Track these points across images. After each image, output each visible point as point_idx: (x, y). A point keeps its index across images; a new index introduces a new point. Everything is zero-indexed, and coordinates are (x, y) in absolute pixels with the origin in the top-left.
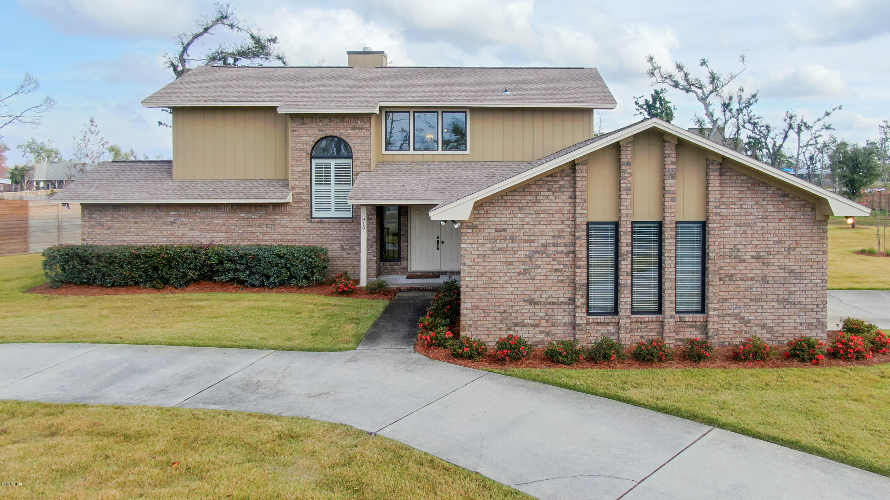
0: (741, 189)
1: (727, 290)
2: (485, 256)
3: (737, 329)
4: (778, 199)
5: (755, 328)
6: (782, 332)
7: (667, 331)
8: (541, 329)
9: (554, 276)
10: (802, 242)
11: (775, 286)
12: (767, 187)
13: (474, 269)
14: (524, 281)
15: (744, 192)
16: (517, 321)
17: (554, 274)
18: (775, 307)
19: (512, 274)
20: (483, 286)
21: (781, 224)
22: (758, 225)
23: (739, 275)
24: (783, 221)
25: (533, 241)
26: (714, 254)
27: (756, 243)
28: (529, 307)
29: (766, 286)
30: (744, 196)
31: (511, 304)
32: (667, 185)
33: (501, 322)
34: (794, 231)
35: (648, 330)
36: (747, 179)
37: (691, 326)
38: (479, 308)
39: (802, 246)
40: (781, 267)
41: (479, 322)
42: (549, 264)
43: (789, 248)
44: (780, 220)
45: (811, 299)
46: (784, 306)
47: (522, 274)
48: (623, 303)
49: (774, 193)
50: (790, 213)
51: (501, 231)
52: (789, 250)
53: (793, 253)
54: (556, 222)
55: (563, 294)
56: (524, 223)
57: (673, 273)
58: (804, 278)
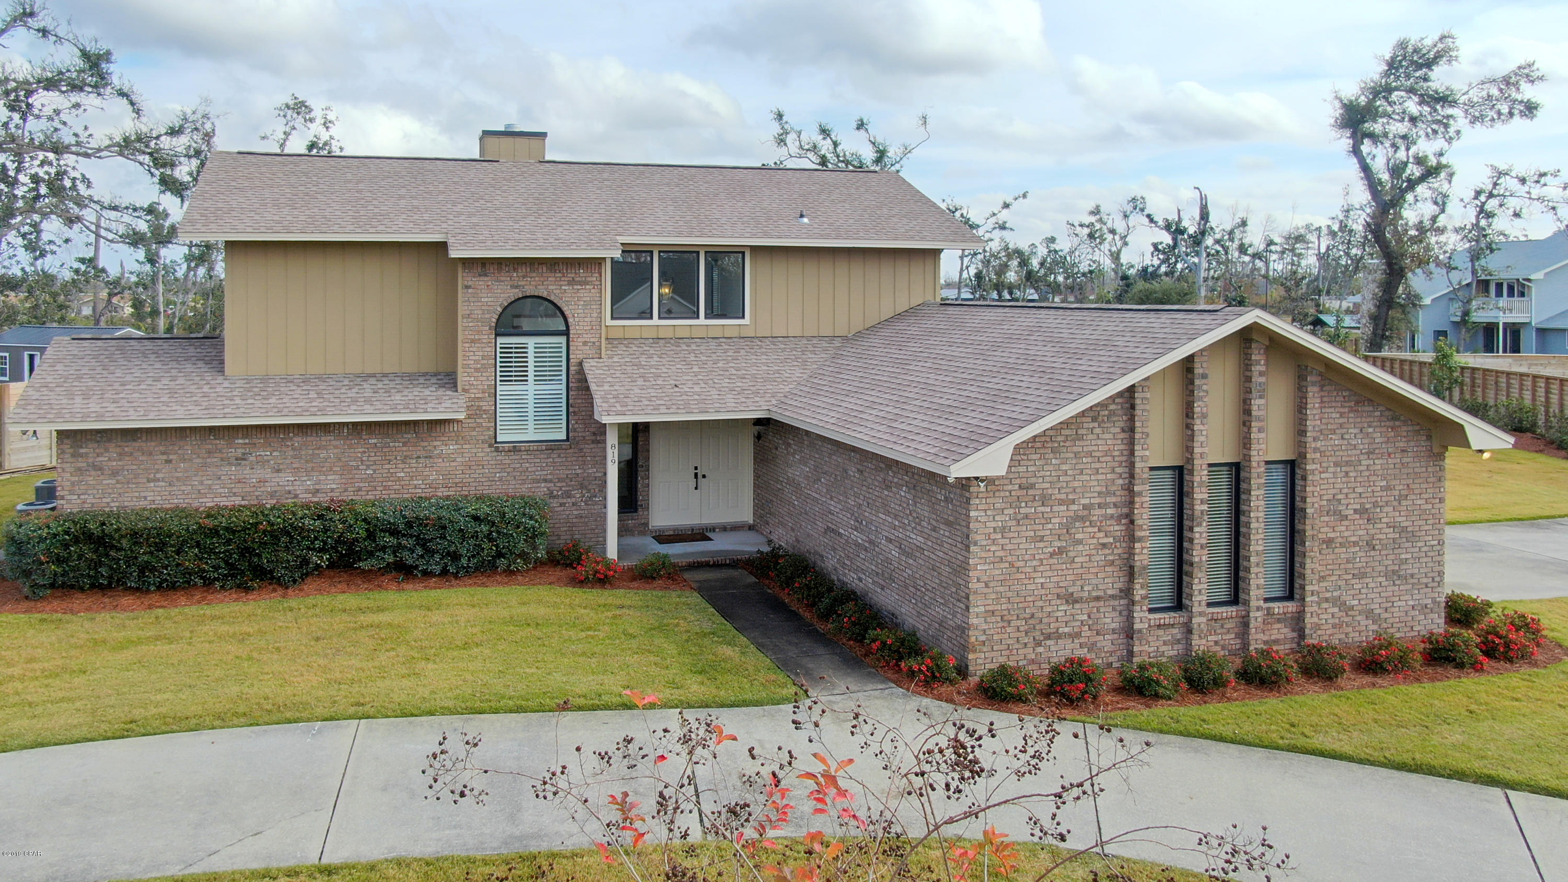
0: (1342, 410)
1: (1324, 562)
2: (1004, 528)
3: (1337, 621)
4: (1388, 423)
5: (1359, 618)
6: (1392, 621)
7: (1253, 631)
8: (1082, 640)
9: (1100, 556)
10: (1415, 486)
11: (1383, 552)
12: (1373, 406)
13: (989, 550)
14: (1059, 567)
15: (1346, 415)
16: (1049, 631)
17: (1100, 553)
18: (1383, 584)
19: (1042, 557)
20: (1001, 578)
21: (1390, 461)
22: (1364, 462)
23: (1340, 540)
24: (1393, 456)
25: (1073, 502)
26: (1311, 511)
27: (1359, 490)
28: (1065, 607)
29: (1372, 553)
30: (1346, 420)
31: (1040, 604)
32: (1255, 408)
33: (1026, 633)
34: (1406, 471)
36: (1349, 396)
37: (1279, 621)
38: (996, 613)
39: (1416, 492)
40: (1390, 524)
41: (995, 637)
42: (1094, 537)
43: (1400, 495)
44: (1389, 455)
45: (1425, 570)
46: (1394, 582)
47: (1056, 554)
48: (1196, 593)
49: (1381, 415)
50: (1402, 444)
51: (1027, 488)
52: (1401, 498)
53: (1404, 503)
54: (1103, 471)
55: (1111, 583)
56: (1060, 473)
57: (1260, 542)
58: (1417, 539)
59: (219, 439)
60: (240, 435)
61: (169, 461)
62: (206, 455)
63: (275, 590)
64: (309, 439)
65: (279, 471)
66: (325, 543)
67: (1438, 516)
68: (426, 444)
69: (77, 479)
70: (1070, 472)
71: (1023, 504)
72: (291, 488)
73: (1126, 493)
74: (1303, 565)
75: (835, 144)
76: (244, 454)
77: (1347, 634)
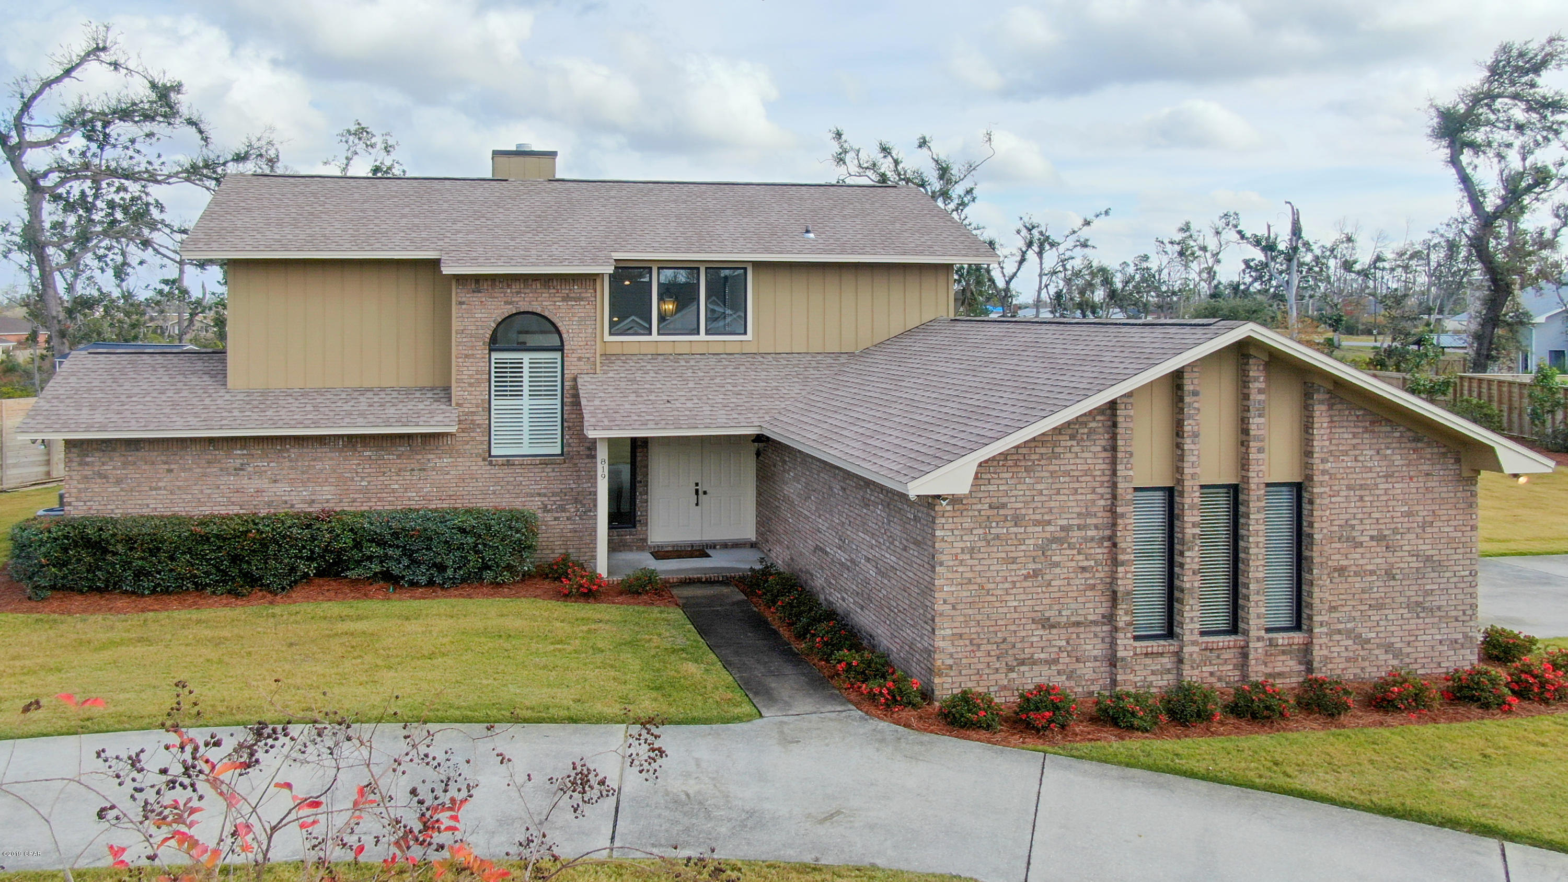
0: (1355, 430)
1: (1336, 592)
2: (973, 549)
3: (1351, 654)
4: (1408, 445)
5: (1376, 652)
6: (1414, 655)
7: (1253, 662)
8: (1060, 667)
9: (1079, 580)
10: (1441, 512)
11: (1404, 583)
12: (1392, 426)
13: (956, 571)
15: (1360, 436)
16: (1022, 656)
17: (1080, 576)
18: (1405, 616)
19: (1015, 579)
20: (970, 600)
21: (1412, 485)
22: (1381, 486)
23: (1354, 568)
24: (1415, 479)
25: (1049, 523)
26: (1320, 536)
27: (1375, 515)
28: (1041, 632)
29: (1392, 583)
30: (1360, 441)
31: (1013, 628)
32: (1253, 427)
33: (998, 658)
34: (1430, 496)
35: (1222, 661)
36: (1363, 415)
37: (1284, 653)
38: (964, 636)
39: (1443, 518)
40: (1412, 553)
41: (964, 661)
42: (1072, 560)
43: (1424, 522)
44: (1411, 478)
45: (1454, 603)
46: (1417, 614)
47: (1031, 577)
48: (1187, 620)
49: (1401, 436)
50: (1425, 467)
51: (998, 508)
52: (1423, 525)
53: (1428, 530)
54: (1083, 491)
55: (1095, 608)
56: (1035, 493)
57: (1261, 569)
58: (1445, 569)
59: (218, 449)
60: (239, 446)
61: (170, 471)
62: (206, 465)
63: (264, 597)
64: (305, 450)
65: (275, 481)
66: (312, 552)
67: (1469, 545)
68: (419, 457)
69: (83, 486)
70: (1045, 492)
71: (994, 524)
72: (287, 498)
73: (1109, 514)
74: (1310, 595)
75: (896, 162)
76: (242, 465)
77: (1363, 669)
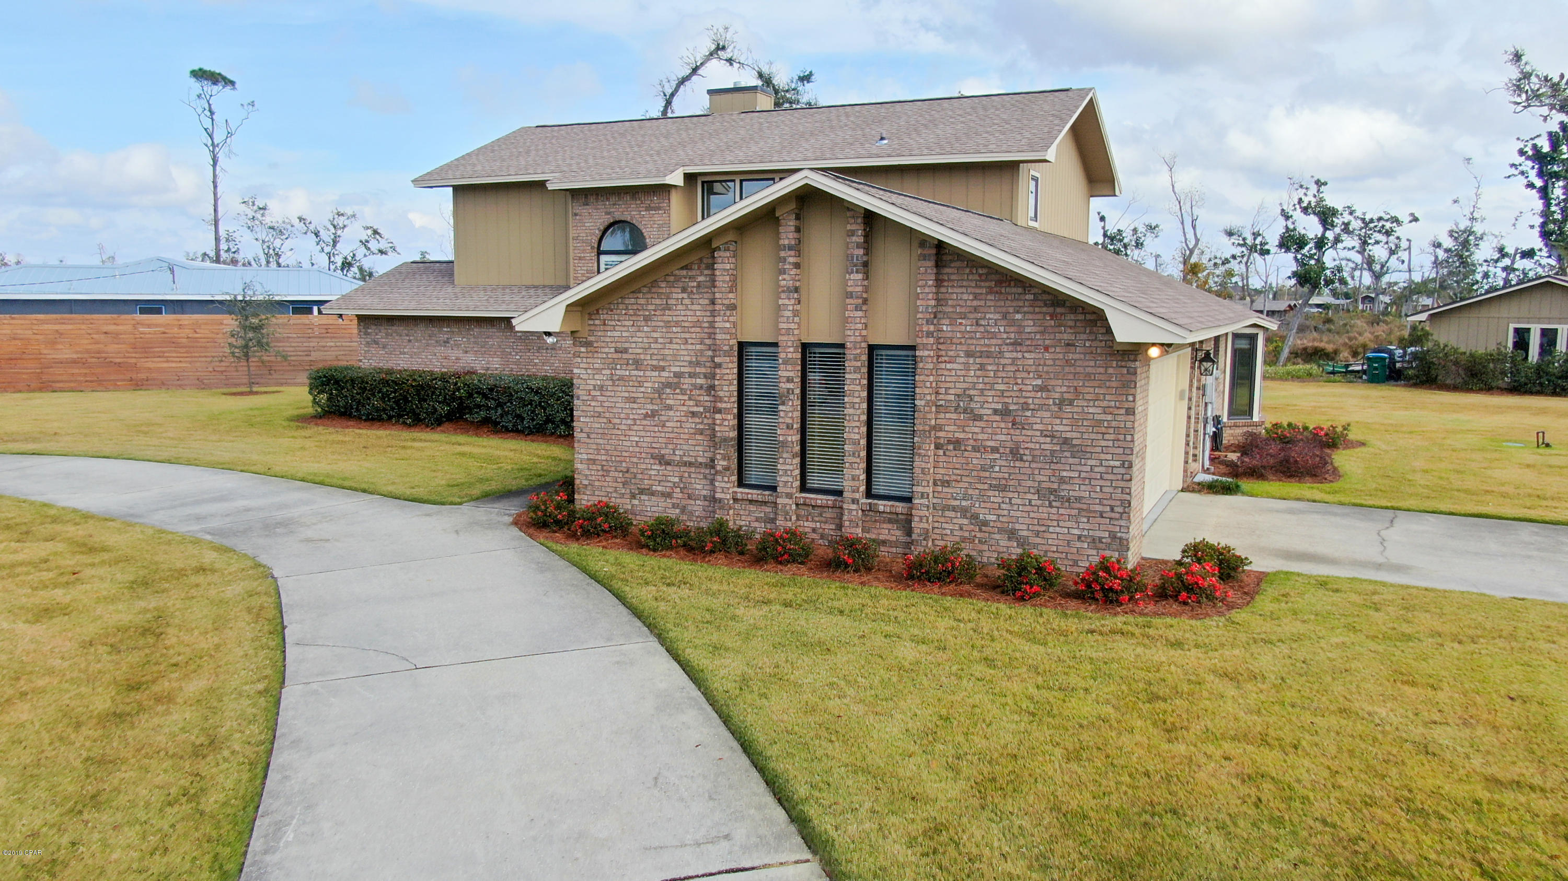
1: (950, 466)
2: (602, 386)
3: (967, 534)
4: (1044, 309)
7: (847, 523)
8: (675, 501)
9: (690, 424)
10: (1087, 390)
11: (1034, 465)
13: (590, 405)
15: (983, 297)
16: (643, 486)
17: (690, 420)
18: (1033, 503)
19: (636, 417)
20: (600, 431)
21: (1047, 355)
22: (1007, 355)
23: (972, 442)
24: (1052, 350)
25: (663, 369)
26: (923, 403)
27: (1002, 387)
28: (658, 467)
29: (1018, 464)
30: (982, 303)
31: (635, 460)
32: (849, 283)
33: (623, 485)
34: (1072, 369)
35: (823, 519)
37: (890, 521)
38: (597, 462)
39: (1087, 397)
40: (1045, 433)
42: (684, 405)
43: (1062, 400)
44: (1047, 348)
46: (1050, 503)
47: (649, 416)
49: (1035, 300)
50: (1066, 336)
52: (1061, 403)
53: (1068, 409)
54: (693, 341)
56: (651, 340)
58: (1088, 455)
60: (445, 325)
62: (428, 338)
66: (445, 398)
67: (1122, 431)
69: (367, 349)
70: (660, 340)
71: (619, 366)
76: (447, 338)
77: (980, 552)
